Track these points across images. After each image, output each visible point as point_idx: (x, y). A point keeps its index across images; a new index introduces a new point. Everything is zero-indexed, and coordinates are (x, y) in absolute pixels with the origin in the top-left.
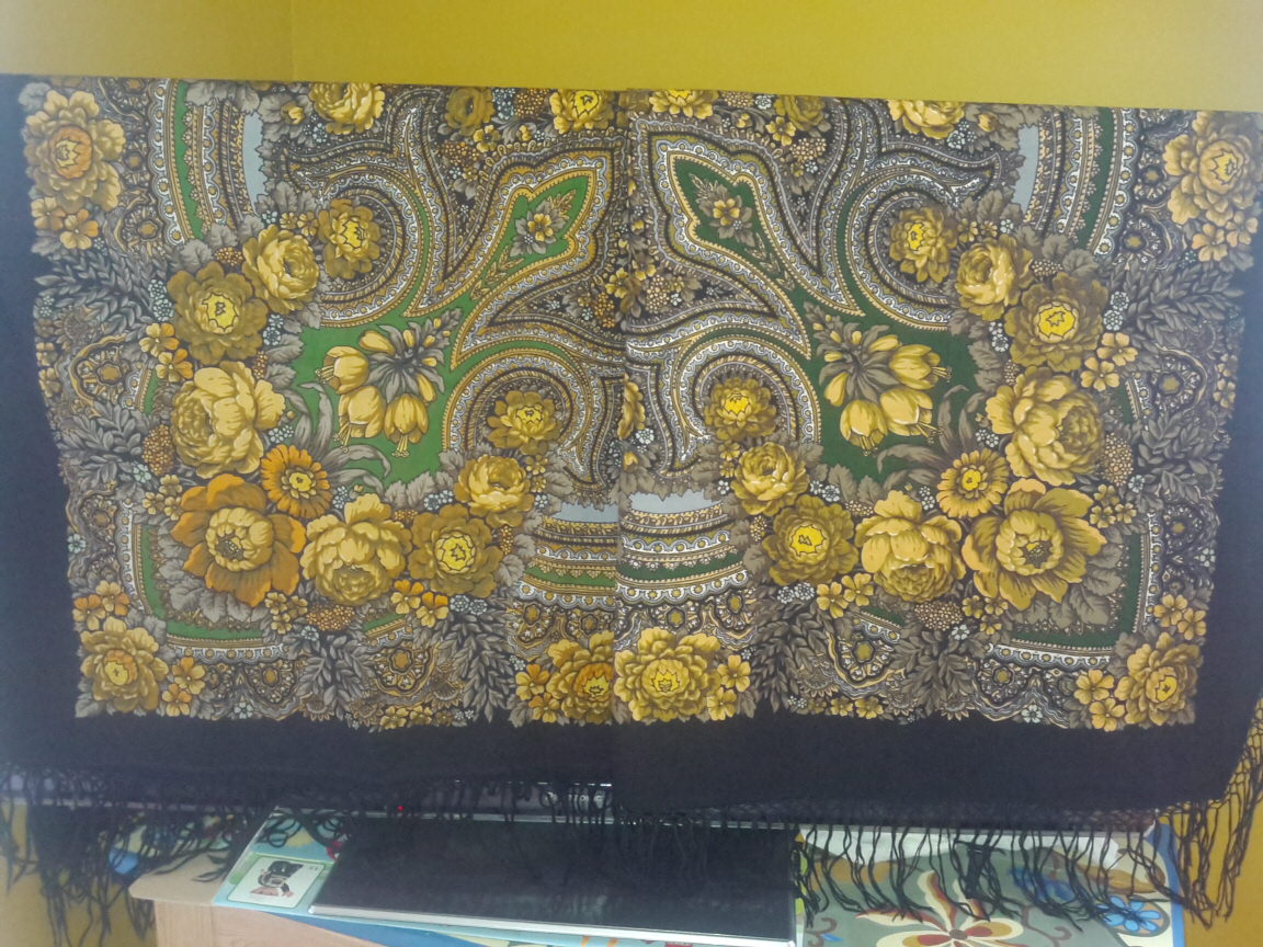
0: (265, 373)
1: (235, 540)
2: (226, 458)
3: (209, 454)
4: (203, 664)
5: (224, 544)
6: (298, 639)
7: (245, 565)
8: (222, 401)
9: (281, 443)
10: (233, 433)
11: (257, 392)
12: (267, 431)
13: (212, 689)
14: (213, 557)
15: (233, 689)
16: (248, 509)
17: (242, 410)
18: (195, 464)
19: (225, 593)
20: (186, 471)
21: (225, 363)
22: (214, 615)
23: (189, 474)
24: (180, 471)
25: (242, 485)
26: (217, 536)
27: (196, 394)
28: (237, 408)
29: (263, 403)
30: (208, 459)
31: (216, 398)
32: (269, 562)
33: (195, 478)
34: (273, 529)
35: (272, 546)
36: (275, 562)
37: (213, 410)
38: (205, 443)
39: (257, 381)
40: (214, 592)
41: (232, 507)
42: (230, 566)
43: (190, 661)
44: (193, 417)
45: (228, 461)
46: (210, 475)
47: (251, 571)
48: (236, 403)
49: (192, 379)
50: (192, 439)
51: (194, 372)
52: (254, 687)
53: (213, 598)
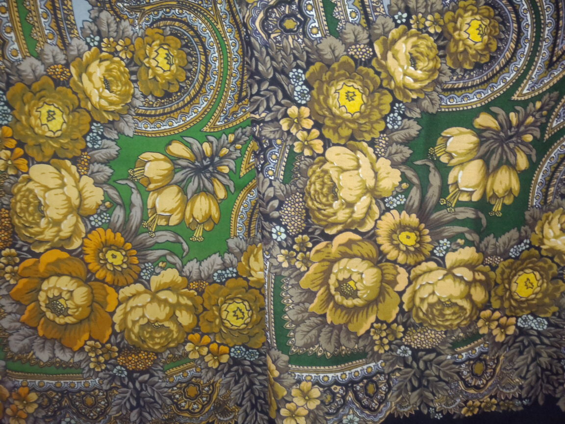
0: (87, 170)
1: (62, 301)
2: (55, 236)
3: (42, 233)
4: (36, 391)
5: (52, 304)
6: (110, 375)
7: (69, 320)
8: (53, 192)
9: (100, 226)
10: (60, 217)
11: (81, 185)
12: (88, 217)
13: (43, 409)
14: (44, 312)
15: (60, 408)
16: (72, 277)
17: (68, 199)
18: (30, 241)
19: (53, 340)
20: (23, 246)
21: (55, 160)
22: (44, 356)
23: (25, 249)
24: (17, 246)
25: (68, 258)
26: (47, 297)
27: (30, 185)
28: (65, 198)
29: (86, 194)
30: (40, 237)
31: (47, 189)
32: (88, 318)
33: (29, 252)
34: (92, 293)
35: (91, 306)
36: (92, 317)
37: (44, 198)
38: (38, 224)
39: (81, 176)
40: (45, 338)
41: (59, 275)
42: (57, 320)
43: (26, 390)
44: (29, 203)
45: (57, 239)
46: (41, 250)
47: (73, 324)
48: (64, 193)
49: (27, 173)
50: (27, 221)
51: (29, 166)
52: (76, 407)
53: (44, 343)
